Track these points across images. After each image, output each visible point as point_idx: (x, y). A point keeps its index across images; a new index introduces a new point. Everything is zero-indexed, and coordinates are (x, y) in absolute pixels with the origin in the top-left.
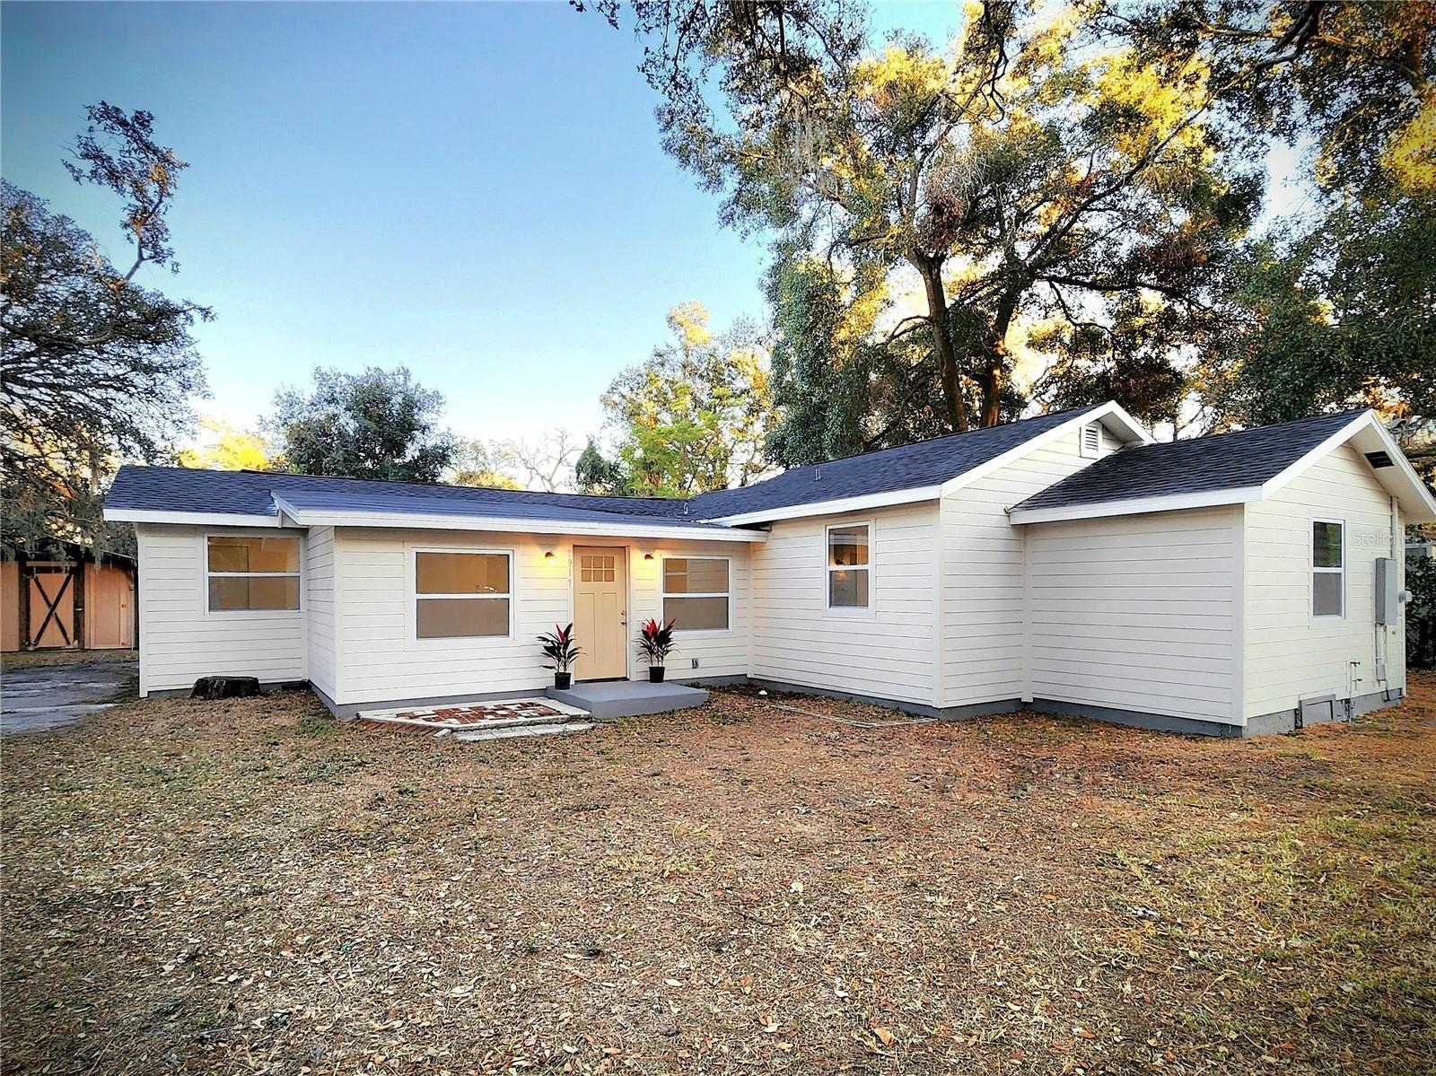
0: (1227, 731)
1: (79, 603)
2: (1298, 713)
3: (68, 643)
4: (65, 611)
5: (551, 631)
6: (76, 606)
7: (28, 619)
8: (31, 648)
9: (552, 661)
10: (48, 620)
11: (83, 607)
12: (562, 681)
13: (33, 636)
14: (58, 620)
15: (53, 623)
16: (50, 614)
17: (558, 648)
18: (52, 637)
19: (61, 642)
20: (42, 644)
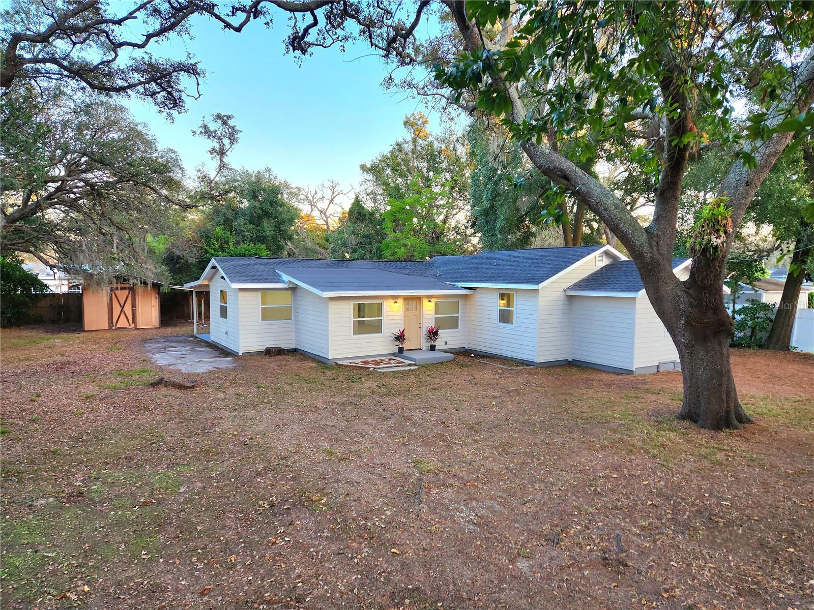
0: (629, 372)
1: (134, 305)
2: (658, 366)
3: (130, 325)
4: (128, 309)
5: (397, 332)
6: (133, 307)
7: (112, 314)
8: (114, 328)
9: (398, 343)
10: (120, 313)
11: (136, 307)
12: (401, 350)
13: (115, 321)
14: (125, 313)
15: (123, 317)
16: (122, 310)
17: (400, 338)
18: (123, 323)
19: (127, 325)
20: (119, 326)
